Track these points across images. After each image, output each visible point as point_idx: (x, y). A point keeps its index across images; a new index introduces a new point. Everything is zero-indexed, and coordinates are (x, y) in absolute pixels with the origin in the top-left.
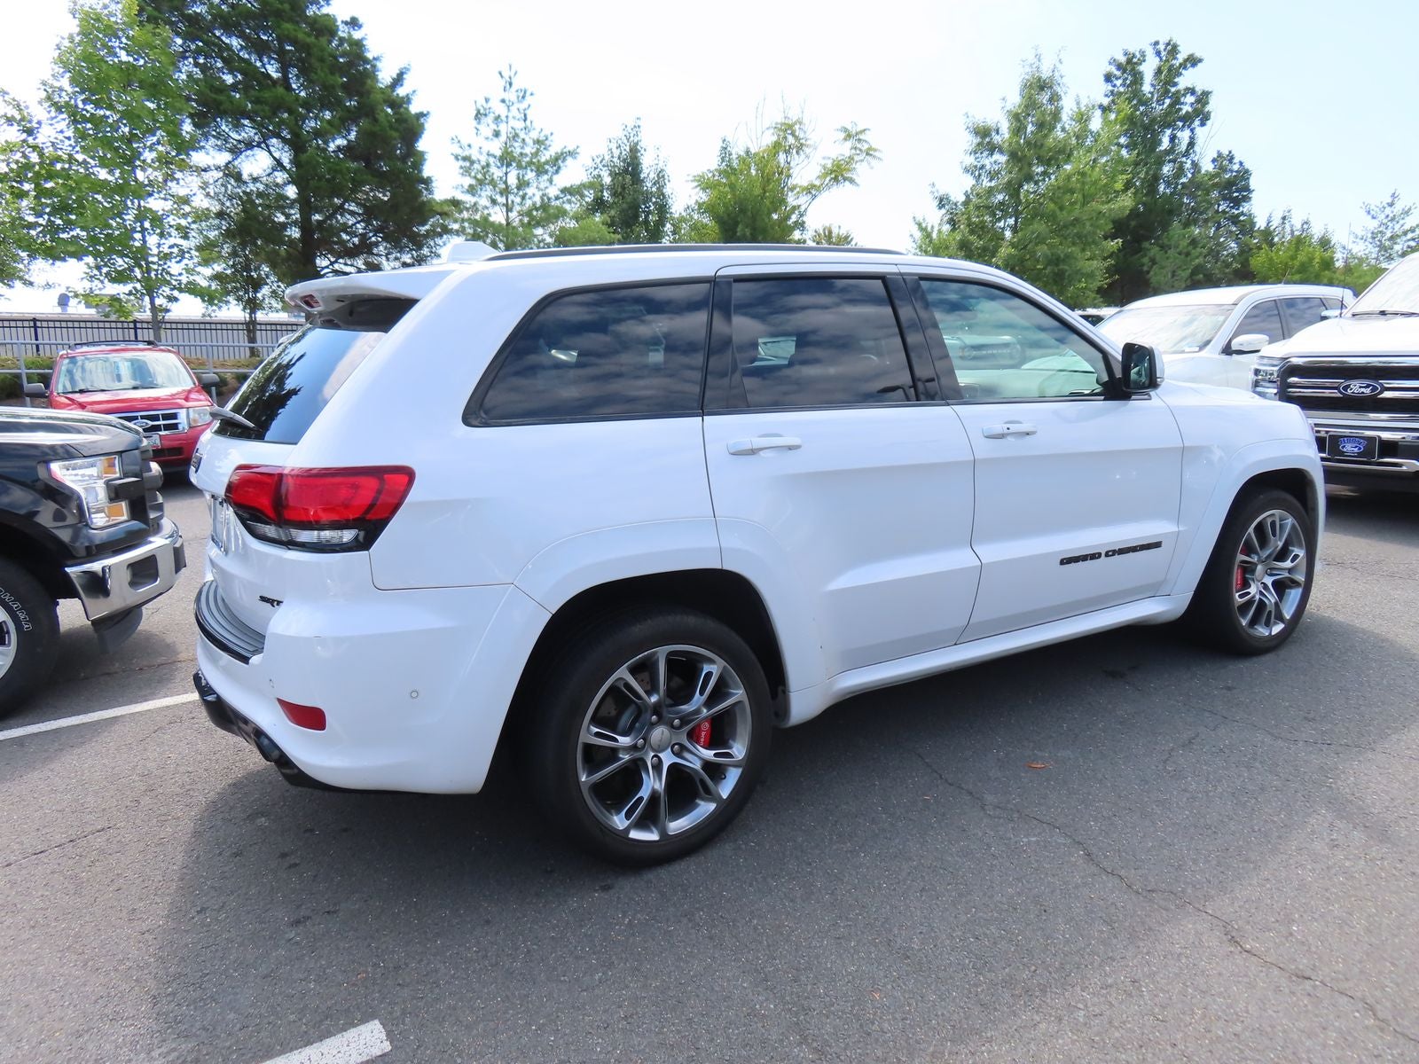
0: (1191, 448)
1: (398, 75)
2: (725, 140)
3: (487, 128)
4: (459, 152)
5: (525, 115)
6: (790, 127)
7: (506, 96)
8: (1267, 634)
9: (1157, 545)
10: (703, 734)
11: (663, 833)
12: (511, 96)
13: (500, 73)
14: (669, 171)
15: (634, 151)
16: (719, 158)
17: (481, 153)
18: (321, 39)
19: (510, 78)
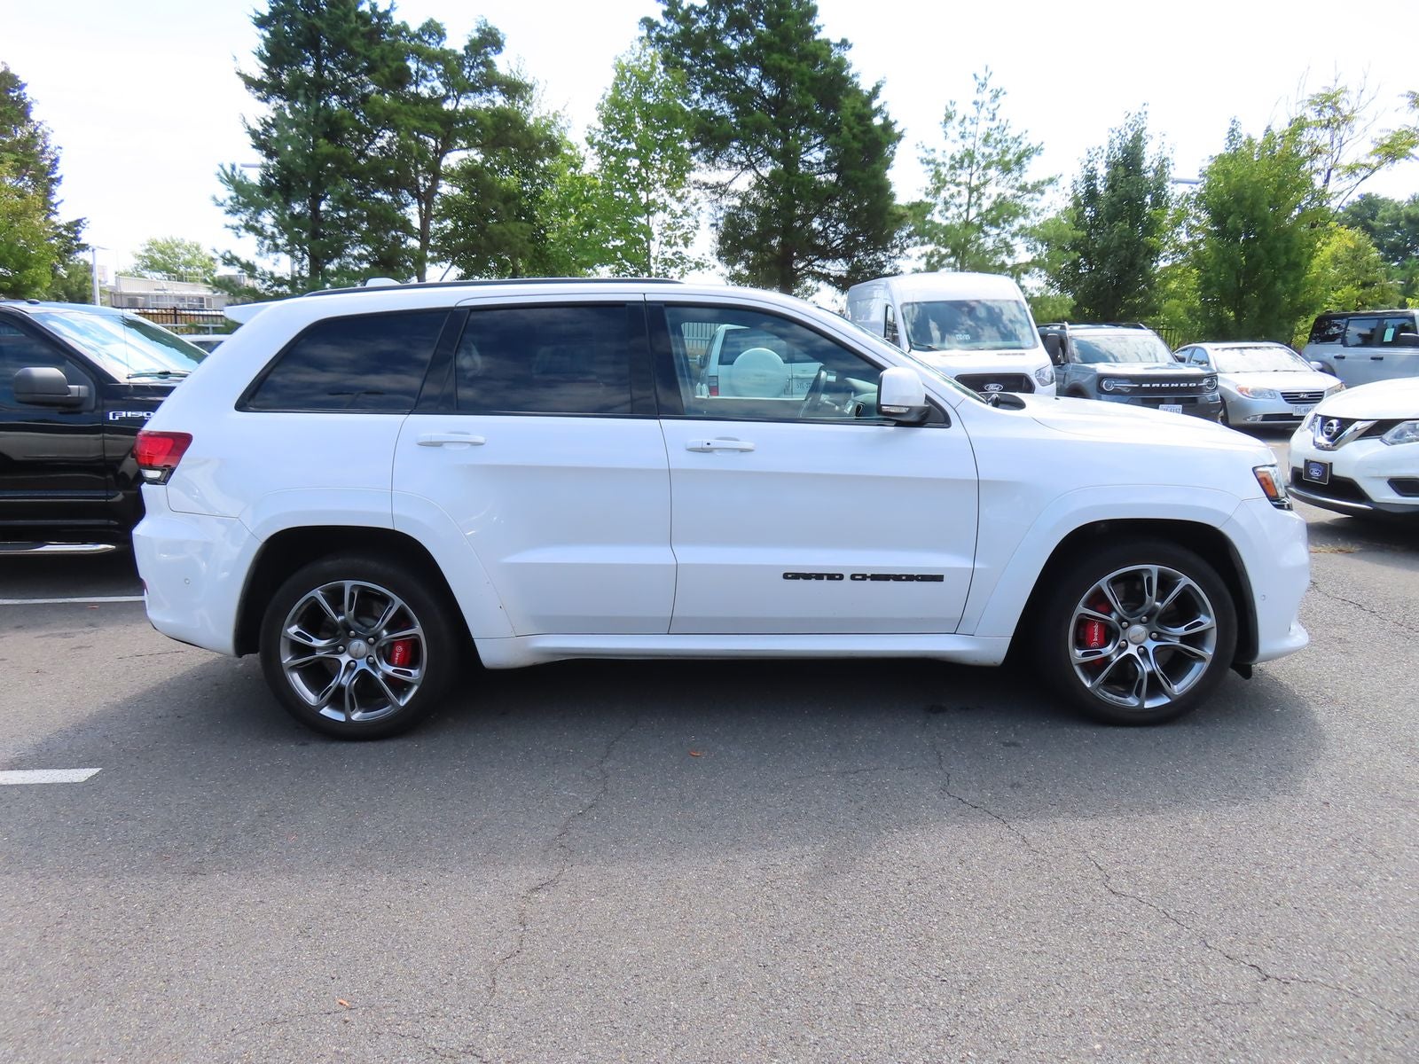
0: (986, 482)
1: (874, 89)
2: (1234, 121)
3: (954, 129)
4: (924, 155)
5: (994, 115)
6: (1329, 98)
7: (979, 98)
8: (1137, 704)
9: (939, 578)
10: (397, 654)
11: (348, 718)
12: (986, 96)
13: (975, 75)
14: (1173, 158)
15: (1137, 139)
16: (1227, 141)
17: (944, 156)
18: (802, 64)
19: (985, 79)
